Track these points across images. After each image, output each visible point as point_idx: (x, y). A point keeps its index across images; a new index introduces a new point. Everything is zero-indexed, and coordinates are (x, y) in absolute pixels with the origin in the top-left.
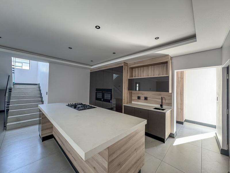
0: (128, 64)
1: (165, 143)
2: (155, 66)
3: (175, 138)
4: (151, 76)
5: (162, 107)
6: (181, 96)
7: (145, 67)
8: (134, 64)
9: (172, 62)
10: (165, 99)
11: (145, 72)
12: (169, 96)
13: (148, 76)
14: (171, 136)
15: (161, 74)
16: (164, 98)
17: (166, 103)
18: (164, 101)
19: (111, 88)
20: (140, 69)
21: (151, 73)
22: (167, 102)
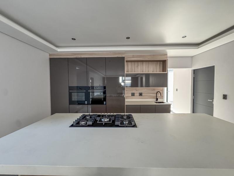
2: (150, 62)
4: (146, 72)
5: (157, 101)
7: (139, 62)
11: (139, 68)
12: (161, 90)
13: (143, 72)
15: (155, 70)
20: (134, 64)
21: (146, 69)
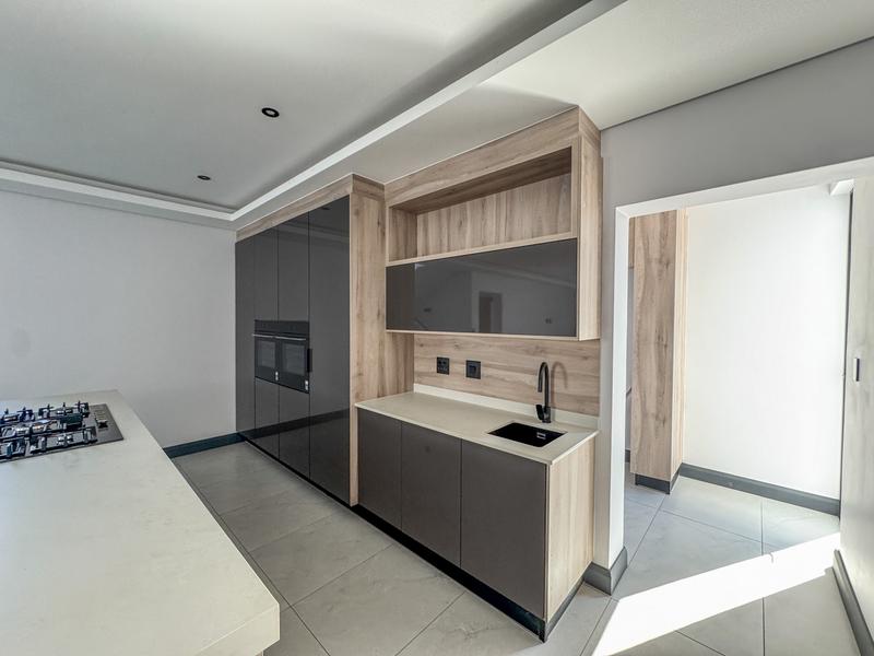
0: (382, 187)
1: (550, 637)
2: (517, 189)
3: (614, 595)
4: (498, 242)
5: (548, 421)
6: (659, 354)
7: (468, 203)
8: (412, 185)
9: (600, 162)
10: (565, 375)
11: (469, 228)
12: (586, 358)
14: (596, 581)
16: (558, 369)
17: (569, 396)
18: (558, 385)
19: (306, 319)
20: (449, 214)
21: (498, 231)
22: (575, 388)
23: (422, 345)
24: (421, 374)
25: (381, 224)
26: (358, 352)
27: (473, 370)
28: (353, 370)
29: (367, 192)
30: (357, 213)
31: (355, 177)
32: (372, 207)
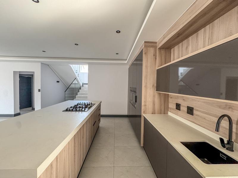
7: (190, 38)
11: (190, 48)
19: (136, 87)
20: (182, 45)
23: (171, 98)
24: (171, 109)
25: (155, 55)
26: (145, 98)
27: (190, 111)
28: (143, 104)
29: (150, 46)
30: (145, 53)
31: (145, 42)
32: (151, 51)
